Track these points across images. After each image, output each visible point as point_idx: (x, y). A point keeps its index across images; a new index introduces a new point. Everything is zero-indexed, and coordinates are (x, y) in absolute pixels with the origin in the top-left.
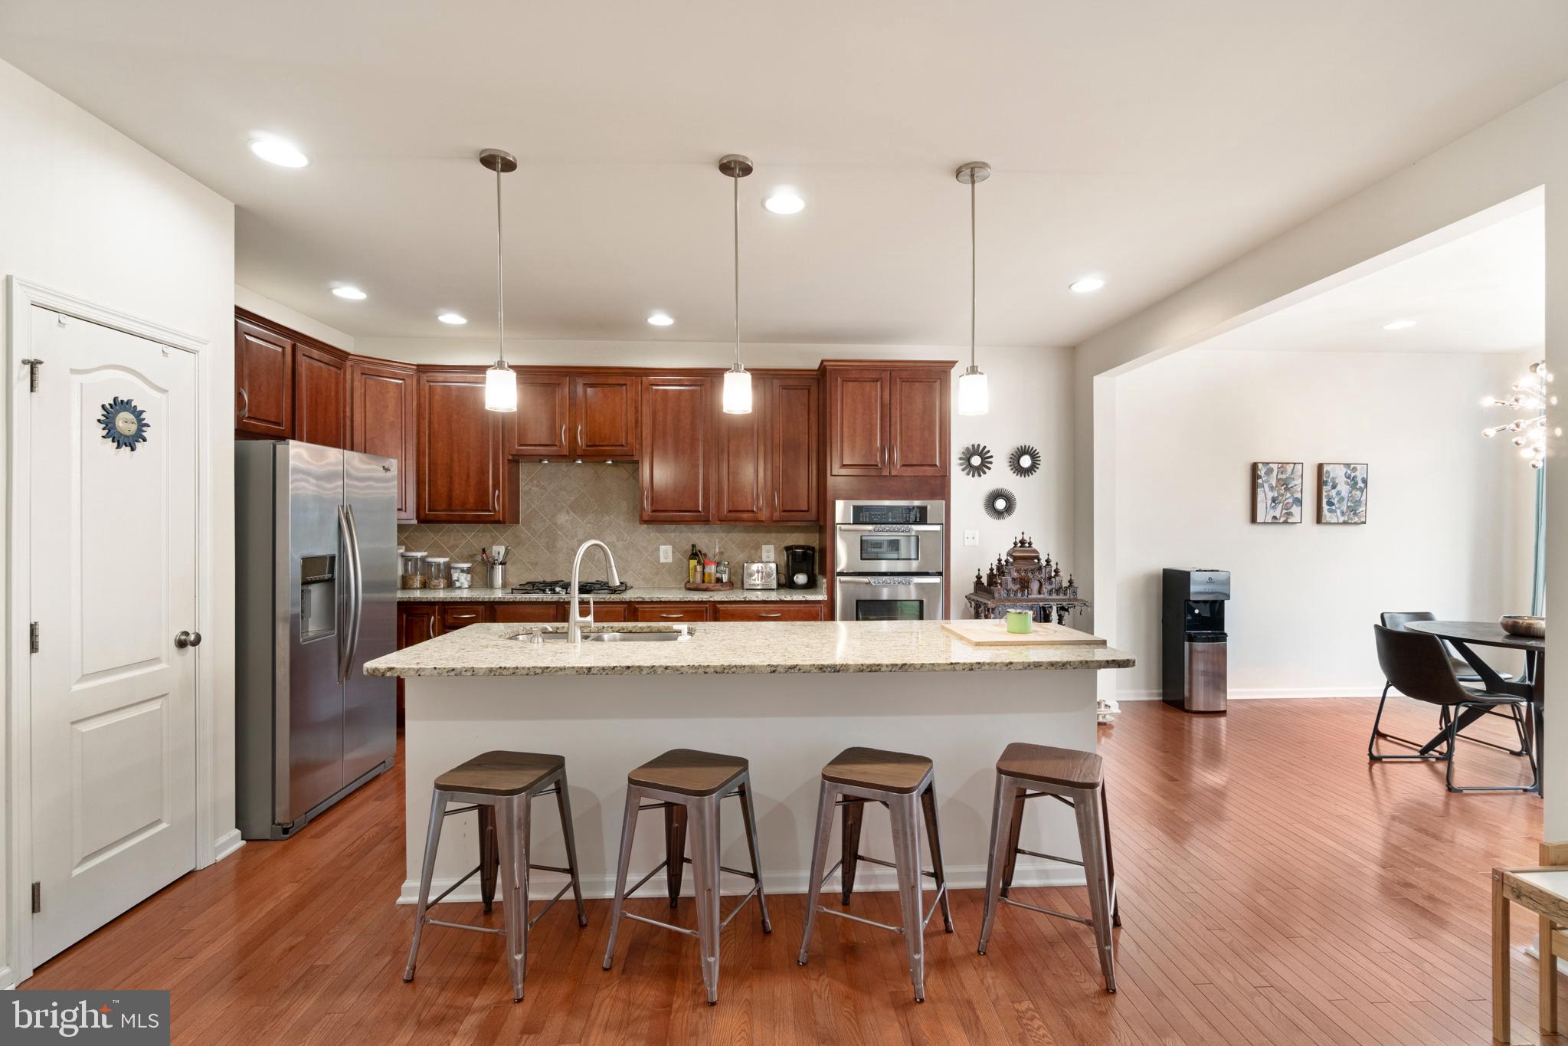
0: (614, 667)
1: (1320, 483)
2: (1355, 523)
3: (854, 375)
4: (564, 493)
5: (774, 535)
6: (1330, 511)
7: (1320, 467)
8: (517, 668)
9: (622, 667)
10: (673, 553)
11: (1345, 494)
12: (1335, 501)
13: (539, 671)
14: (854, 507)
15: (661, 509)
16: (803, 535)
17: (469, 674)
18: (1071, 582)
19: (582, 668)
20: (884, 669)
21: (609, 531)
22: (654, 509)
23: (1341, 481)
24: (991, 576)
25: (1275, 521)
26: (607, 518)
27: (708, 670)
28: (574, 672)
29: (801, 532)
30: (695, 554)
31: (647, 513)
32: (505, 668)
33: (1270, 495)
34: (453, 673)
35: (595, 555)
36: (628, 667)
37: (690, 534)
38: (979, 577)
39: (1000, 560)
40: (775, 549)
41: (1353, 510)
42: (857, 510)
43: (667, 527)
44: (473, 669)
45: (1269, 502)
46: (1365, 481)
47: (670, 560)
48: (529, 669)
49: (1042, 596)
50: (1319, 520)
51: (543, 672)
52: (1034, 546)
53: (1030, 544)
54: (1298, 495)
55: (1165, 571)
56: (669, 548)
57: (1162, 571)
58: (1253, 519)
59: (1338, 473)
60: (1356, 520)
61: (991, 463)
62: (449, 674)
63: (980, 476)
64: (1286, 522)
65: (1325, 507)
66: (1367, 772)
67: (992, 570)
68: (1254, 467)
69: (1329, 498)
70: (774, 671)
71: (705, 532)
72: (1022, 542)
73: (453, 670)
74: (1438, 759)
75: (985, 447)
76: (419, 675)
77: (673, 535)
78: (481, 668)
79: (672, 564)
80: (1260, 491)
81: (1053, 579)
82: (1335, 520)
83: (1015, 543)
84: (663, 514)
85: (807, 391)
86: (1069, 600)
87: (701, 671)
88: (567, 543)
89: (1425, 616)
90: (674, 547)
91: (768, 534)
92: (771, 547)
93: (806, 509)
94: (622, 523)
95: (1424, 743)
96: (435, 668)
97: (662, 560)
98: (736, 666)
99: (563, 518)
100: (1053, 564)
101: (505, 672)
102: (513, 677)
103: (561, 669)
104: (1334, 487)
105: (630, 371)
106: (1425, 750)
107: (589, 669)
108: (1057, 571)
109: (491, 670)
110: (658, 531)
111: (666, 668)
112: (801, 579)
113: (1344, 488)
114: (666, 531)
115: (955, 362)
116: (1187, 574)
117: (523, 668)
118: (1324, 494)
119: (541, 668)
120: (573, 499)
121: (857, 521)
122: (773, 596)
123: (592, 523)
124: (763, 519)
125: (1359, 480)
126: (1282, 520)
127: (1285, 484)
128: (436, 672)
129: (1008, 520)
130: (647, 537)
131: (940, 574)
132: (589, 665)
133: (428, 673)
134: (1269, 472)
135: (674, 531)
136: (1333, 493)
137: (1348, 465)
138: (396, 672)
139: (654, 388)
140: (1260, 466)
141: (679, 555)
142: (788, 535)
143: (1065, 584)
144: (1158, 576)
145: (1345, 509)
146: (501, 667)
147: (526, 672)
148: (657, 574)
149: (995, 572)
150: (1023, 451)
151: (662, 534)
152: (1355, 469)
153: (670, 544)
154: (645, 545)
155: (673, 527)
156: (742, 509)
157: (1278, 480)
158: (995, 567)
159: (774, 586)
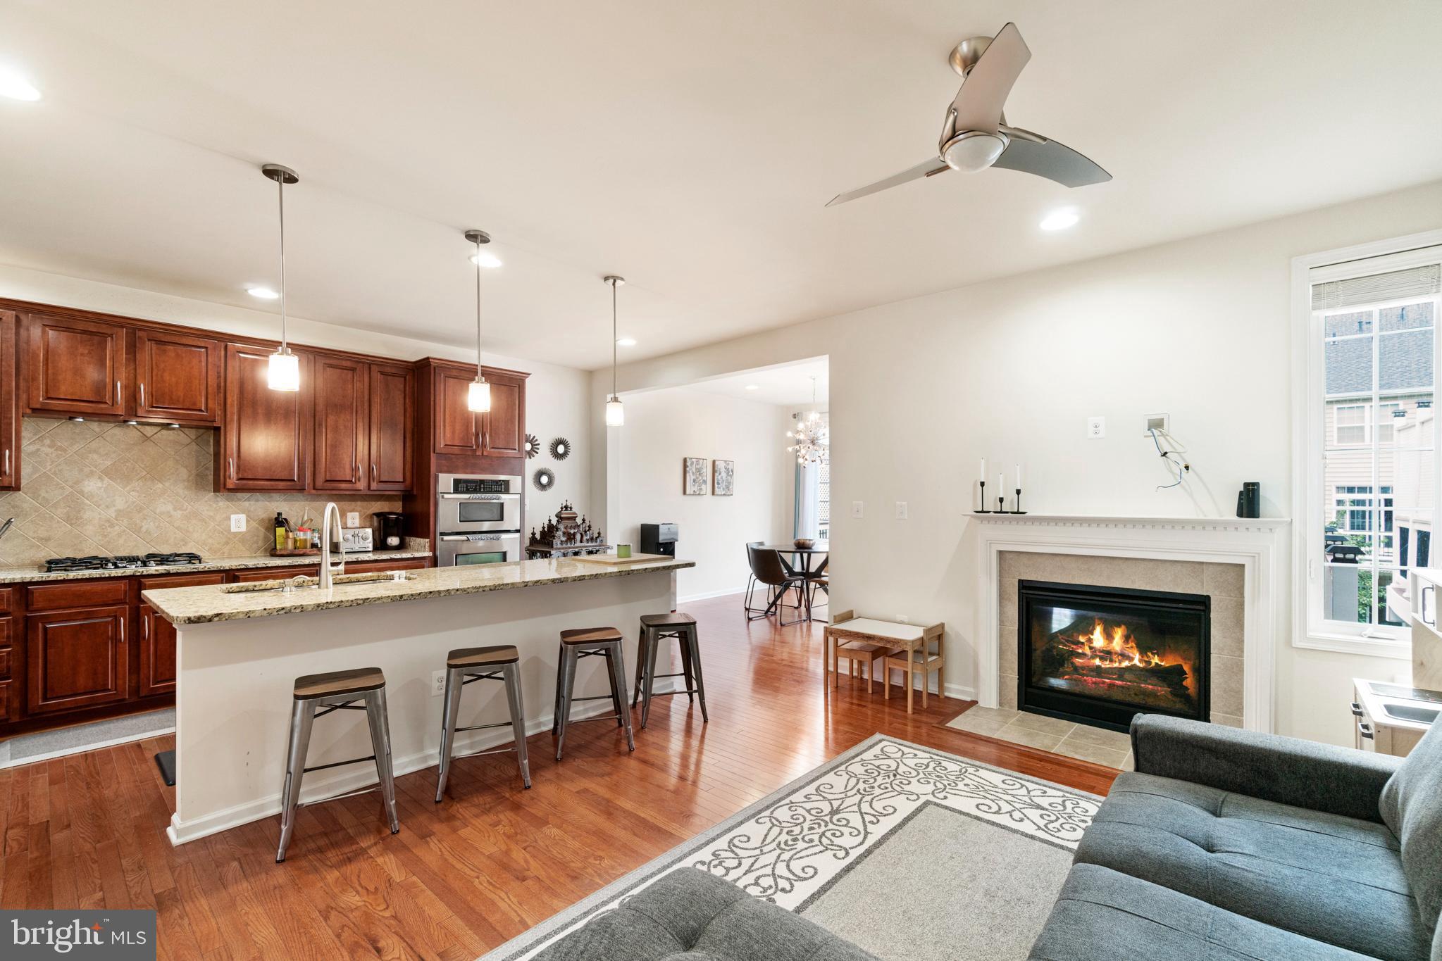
0: (420, 593)
1: (714, 472)
2: (728, 495)
3: (455, 373)
4: (95, 456)
5: (359, 503)
6: (719, 488)
7: (714, 462)
8: (342, 601)
9: (426, 593)
10: (248, 521)
11: (724, 478)
12: (720, 482)
13: (361, 602)
14: (455, 480)
15: (250, 477)
16: (387, 503)
17: (298, 610)
18: (599, 534)
19: (396, 596)
20: (586, 578)
21: (162, 500)
22: (240, 476)
23: (723, 470)
24: (543, 533)
25: (694, 494)
26: (160, 486)
27: (485, 589)
28: (389, 600)
29: (385, 500)
30: (280, 521)
31: (231, 481)
32: (331, 603)
33: (693, 477)
34: (282, 612)
35: (141, 527)
36: (431, 592)
37: (267, 503)
38: (533, 534)
39: (550, 520)
40: (361, 516)
41: (728, 487)
42: (457, 482)
43: (239, 495)
44: (302, 607)
45: (692, 481)
46: (732, 472)
47: (243, 528)
48: (352, 601)
49: (582, 544)
50: (713, 494)
51: (364, 602)
52: (574, 510)
53: (571, 508)
54: (705, 478)
55: (643, 526)
56: (243, 517)
57: (640, 526)
58: (685, 493)
59: (720, 465)
60: (729, 493)
61: (538, 449)
62: (279, 613)
63: (530, 458)
64: (699, 494)
65: (716, 485)
66: (746, 628)
67: (544, 528)
68: (685, 460)
69: (718, 480)
70: (526, 586)
71: (285, 500)
72: (566, 507)
73: (283, 609)
74: (772, 615)
75: (534, 437)
76: (249, 617)
77: (247, 504)
78: (310, 605)
79: (246, 533)
80: (688, 475)
81: (588, 532)
82: (720, 493)
83: (562, 508)
84: (251, 482)
85: (403, 379)
86: (600, 546)
87: (481, 590)
88: (100, 514)
89: (761, 544)
90: (248, 516)
91: (353, 503)
92: (356, 514)
93: (402, 480)
94: (181, 491)
95: (766, 609)
96: (265, 609)
97: (234, 529)
98: (503, 584)
99: (92, 486)
100: (587, 522)
101: (331, 606)
102: (338, 609)
103: (379, 599)
104: (720, 474)
105: (211, 334)
106: (766, 612)
107: (401, 596)
108: (589, 527)
109: (318, 606)
110: (227, 500)
111: (457, 590)
112: (394, 541)
113: (724, 474)
114: (239, 500)
115: (529, 374)
116: (657, 527)
117: (348, 601)
118: (716, 478)
119: (362, 599)
120: (108, 463)
121: (456, 491)
122: (371, 556)
123: (138, 492)
124: (361, 488)
125: (730, 470)
126: (698, 493)
127: (699, 471)
128: (266, 612)
129: (550, 491)
130: (215, 506)
131: (518, 531)
132: (401, 594)
133: (257, 614)
134: (692, 463)
135: (248, 500)
136: (720, 477)
137: (725, 461)
138: (225, 617)
139: (242, 355)
140: (688, 459)
141: (255, 524)
142: (374, 503)
143: (596, 535)
144: (638, 529)
145: (724, 487)
146: (327, 603)
147: (348, 604)
148: (227, 543)
149: (546, 529)
150: (560, 442)
151: (234, 503)
152: (728, 464)
153: (244, 513)
154: (212, 514)
155: (247, 495)
156: (340, 479)
157: (696, 469)
158: (546, 526)
159: (371, 549)
